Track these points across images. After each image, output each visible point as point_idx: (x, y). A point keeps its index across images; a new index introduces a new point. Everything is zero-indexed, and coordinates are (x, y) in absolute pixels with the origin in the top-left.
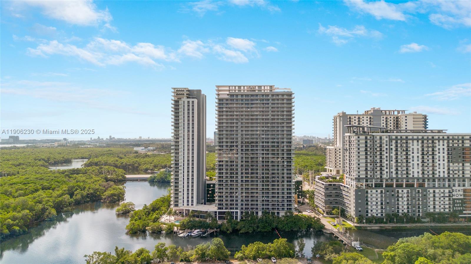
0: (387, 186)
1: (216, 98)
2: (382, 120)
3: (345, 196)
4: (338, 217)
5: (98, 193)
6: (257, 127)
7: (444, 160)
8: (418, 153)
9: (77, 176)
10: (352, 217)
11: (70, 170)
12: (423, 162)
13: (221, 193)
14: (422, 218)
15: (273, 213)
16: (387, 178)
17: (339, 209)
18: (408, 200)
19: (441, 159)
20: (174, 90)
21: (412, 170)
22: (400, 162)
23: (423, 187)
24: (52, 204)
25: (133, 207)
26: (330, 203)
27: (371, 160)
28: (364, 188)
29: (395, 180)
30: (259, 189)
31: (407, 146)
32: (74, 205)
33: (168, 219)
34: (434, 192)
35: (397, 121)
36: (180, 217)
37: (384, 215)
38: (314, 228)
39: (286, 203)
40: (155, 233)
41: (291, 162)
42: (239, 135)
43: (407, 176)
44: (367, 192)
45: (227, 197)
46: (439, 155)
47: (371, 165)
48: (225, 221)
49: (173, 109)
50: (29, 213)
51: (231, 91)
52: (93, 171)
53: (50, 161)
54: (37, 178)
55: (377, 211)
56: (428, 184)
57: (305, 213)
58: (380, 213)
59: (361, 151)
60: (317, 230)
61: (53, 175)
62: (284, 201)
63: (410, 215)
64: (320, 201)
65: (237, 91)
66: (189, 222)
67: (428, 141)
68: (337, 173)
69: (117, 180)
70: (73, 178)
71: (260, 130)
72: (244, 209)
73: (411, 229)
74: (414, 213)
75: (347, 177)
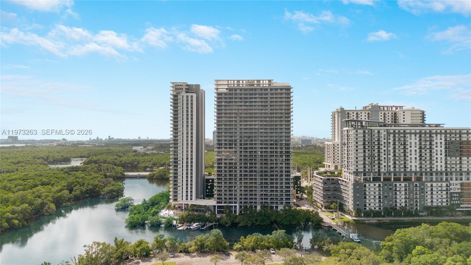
0: (385, 179)
1: (215, 93)
2: (380, 116)
3: (343, 191)
4: (336, 212)
5: (97, 189)
6: (255, 121)
7: (441, 154)
8: (416, 147)
9: (76, 173)
10: (351, 211)
11: (70, 168)
12: (421, 155)
13: (220, 187)
14: (419, 212)
15: (272, 208)
16: (385, 172)
17: (337, 203)
18: (406, 194)
19: (439, 153)
20: (173, 85)
21: (410, 164)
22: (398, 156)
23: (420, 180)
24: (51, 199)
25: (132, 202)
26: (328, 197)
27: (369, 154)
28: (362, 182)
29: (393, 174)
30: (257, 184)
31: (405, 140)
32: (73, 201)
33: (167, 214)
34: (432, 186)
35: (395, 117)
36: (179, 212)
37: (382, 209)
38: (312, 222)
39: (284, 197)
40: (154, 226)
41: (289, 156)
42: (238, 129)
43: (405, 170)
44: (365, 186)
45: (226, 191)
46: (437, 149)
47: (369, 158)
48: (224, 215)
49: (172, 104)
50: (28, 207)
51: (230, 85)
52: (92, 168)
53: (49, 159)
54: (36, 175)
55: (375, 204)
56: (426, 178)
57: (303, 208)
58: (377, 207)
59: (359, 145)
60: (315, 223)
61: (52, 172)
62: (282, 195)
63: (408, 208)
64: (318, 196)
65: (236, 85)
66: (188, 216)
67: (425, 135)
68: (335, 169)
69: (117, 177)
70: (72, 174)
71: (258, 125)
72: (243, 203)
73: (409, 222)
74: (412, 206)
75: (345, 171)
